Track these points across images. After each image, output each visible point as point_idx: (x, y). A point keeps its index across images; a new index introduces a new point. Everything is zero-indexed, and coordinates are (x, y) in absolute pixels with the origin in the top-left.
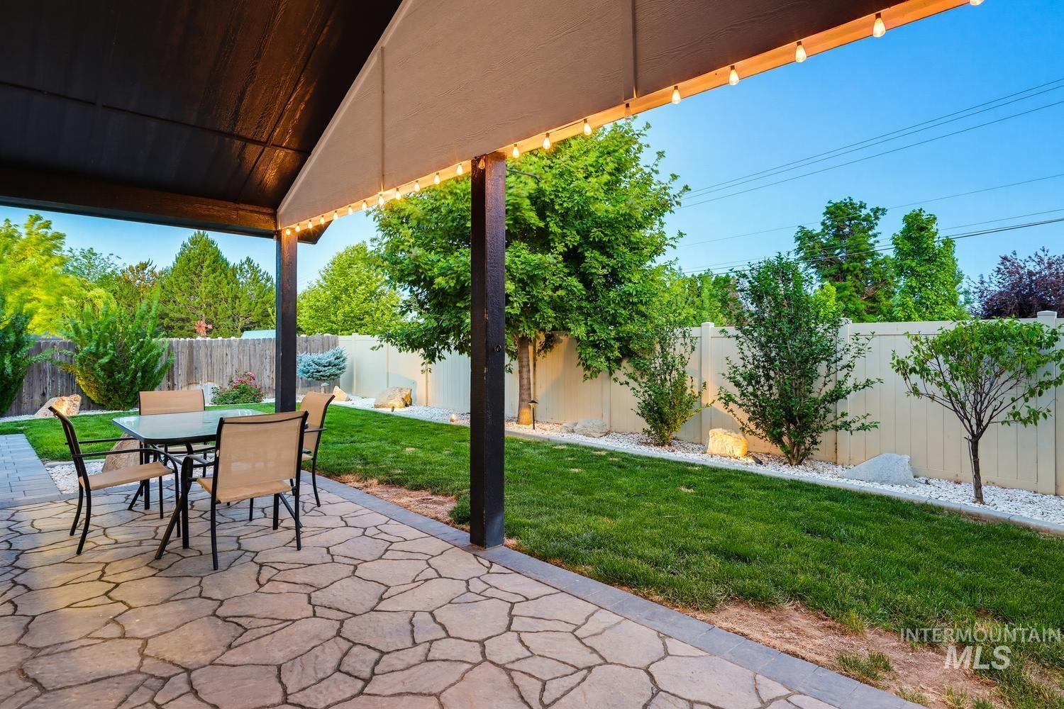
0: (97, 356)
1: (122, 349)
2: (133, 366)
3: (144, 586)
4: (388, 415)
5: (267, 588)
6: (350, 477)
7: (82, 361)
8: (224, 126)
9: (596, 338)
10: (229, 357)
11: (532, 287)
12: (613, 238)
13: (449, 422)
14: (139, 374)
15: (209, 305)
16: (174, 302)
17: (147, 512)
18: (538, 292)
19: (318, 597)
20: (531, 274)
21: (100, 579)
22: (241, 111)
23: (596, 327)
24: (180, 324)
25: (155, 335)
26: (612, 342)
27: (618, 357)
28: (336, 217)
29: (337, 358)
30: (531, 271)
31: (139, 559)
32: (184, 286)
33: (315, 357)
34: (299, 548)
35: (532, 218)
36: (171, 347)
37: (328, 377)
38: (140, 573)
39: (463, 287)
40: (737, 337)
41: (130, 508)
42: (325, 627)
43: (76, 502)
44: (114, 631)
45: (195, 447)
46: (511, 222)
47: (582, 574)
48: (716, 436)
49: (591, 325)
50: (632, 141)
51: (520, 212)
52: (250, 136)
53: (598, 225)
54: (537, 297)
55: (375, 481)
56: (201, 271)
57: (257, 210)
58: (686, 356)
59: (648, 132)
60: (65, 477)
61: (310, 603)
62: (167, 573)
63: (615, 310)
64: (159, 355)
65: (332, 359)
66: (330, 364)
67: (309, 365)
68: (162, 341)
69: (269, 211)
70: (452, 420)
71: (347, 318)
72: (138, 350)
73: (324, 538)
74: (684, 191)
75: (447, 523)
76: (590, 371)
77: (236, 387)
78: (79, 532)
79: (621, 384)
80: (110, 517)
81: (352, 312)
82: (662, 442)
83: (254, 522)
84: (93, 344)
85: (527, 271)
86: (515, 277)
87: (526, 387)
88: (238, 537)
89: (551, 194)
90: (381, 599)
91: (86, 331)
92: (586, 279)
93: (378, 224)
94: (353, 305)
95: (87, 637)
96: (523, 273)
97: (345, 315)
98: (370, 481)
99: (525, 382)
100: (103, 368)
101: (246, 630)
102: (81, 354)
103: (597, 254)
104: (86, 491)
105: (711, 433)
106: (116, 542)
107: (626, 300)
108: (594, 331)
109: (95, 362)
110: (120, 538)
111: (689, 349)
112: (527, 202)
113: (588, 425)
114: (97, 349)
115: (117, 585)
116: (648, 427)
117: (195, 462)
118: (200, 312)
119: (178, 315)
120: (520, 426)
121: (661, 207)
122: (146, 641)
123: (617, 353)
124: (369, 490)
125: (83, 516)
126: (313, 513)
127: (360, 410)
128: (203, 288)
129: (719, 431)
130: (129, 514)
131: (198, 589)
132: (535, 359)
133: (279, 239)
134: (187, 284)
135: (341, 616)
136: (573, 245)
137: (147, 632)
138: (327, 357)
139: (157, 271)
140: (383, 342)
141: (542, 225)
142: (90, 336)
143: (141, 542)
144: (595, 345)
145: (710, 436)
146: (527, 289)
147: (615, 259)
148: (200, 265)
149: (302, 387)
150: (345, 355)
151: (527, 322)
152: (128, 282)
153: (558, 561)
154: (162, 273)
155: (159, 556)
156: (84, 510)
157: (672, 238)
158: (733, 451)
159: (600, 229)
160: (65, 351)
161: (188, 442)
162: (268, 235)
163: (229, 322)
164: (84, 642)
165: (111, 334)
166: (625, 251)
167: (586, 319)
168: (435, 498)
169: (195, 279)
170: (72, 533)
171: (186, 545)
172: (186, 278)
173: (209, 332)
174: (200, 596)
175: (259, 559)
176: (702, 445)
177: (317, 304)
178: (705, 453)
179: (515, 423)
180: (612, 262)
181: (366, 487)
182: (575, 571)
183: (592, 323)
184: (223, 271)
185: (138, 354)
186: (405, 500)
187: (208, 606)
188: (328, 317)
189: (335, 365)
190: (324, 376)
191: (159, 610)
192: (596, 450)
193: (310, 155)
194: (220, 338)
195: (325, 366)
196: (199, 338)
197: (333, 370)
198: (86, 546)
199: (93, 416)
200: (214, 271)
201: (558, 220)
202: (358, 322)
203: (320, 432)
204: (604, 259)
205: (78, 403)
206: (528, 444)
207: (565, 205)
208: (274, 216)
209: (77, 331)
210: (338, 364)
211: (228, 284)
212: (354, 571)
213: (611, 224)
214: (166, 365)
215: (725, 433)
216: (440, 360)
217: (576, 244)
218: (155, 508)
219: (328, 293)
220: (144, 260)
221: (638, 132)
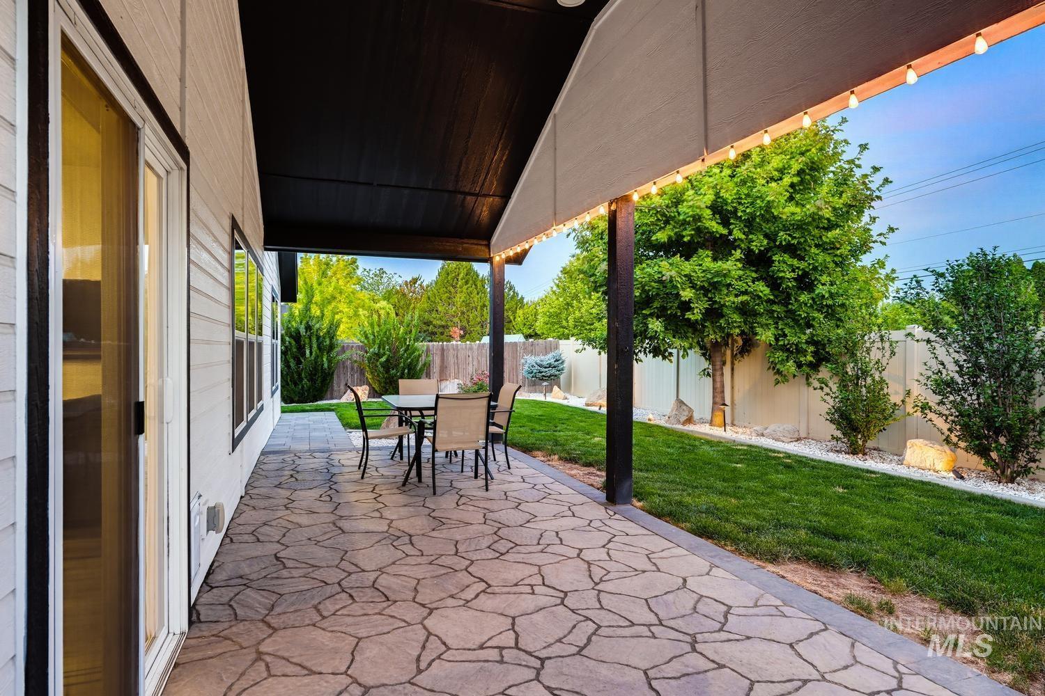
0: (378, 355)
1: (395, 351)
2: (402, 365)
3: (394, 497)
4: (595, 412)
5: (461, 507)
6: (539, 453)
7: (369, 359)
8: (451, 187)
9: (786, 342)
10: (471, 357)
11: (714, 293)
12: (802, 240)
13: (647, 421)
14: (406, 371)
15: (463, 313)
16: (437, 311)
17: (401, 461)
18: (721, 298)
19: (490, 515)
20: (712, 281)
21: (372, 492)
22: (461, 173)
23: (787, 331)
24: (440, 330)
25: (416, 340)
26: (804, 346)
27: (810, 361)
28: (536, 242)
29: (557, 361)
30: (712, 278)
31: (393, 485)
32: (444, 297)
33: (538, 359)
34: (487, 490)
35: (715, 227)
36: (428, 350)
37: (549, 377)
38: (393, 491)
39: (648, 296)
40: (929, 341)
41: (392, 459)
42: (488, 529)
43: (361, 452)
44: (378, 515)
45: (425, 413)
46: (693, 232)
47: (682, 528)
48: (915, 447)
49: (782, 329)
50: (827, 137)
51: (700, 221)
52: (467, 190)
53: (785, 229)
54: (720, 302)
55: (556, 457)
56: (457, 284)
57: (476, 242)
58: (884, 362)
59: (844, 126)
60: (357, 437)
61: (484, 517)
62: (408, 493)
63: (807, 313)
64: (420, 356)
65: (552, 361)
66: (550, 366)
67: (533, 366)
68: (422, 345)
69: (484, 243)
70: (650, 420)
71: (577, 324)
72: (405, 351)
73: (505, 487)
74: (884, 184)
75: (598, 489)
76: (781, 377)
77: (475, 384)
78: (362, 468)
79: (815, 389)
80: (380, 462)
81: (582, 317)
82: (854, 451)
83: (464, 474)
84: (376, 346)
85: (708, 279)
86: (696, 284)
87: (719, 390)
88: (452, 481)
89: (732, 202)
90: (528, 522)
91: (372, 337)
92: (774, 284)
93: (576, 243)
94: (583, 310)
95: (364, 515)
96: (704, 281)
97: (576, 320)
98: (553, 457)
99: (718, 385)
100: (383, 365)
101: (444, 524)
102: (368, 354)
103: (786, 257)
104: (366, 448)
105: (909, 443)
106: (382, 475)
107: (818, 304)
108: (785, 335)
109: (377, 361)
110: (385, 473)
111: (888, 354)
112: (709, 212)
113: (778, 429)
114: (379, 350)
115: (381, 495)
116: (839, 434)
117: (426, 426)
118: (456, 320)
119: (439, 323)
120: (713, 427)
121: (859, 204)
122: (392, 521)
123: (810, 358)
124: (550, 463)
125: (364, 460)
126: (504, 472)
127: (571, 407)
128: (459, 298)
129: (919, 442)
130: (391, 462)
131: (423, 503)
132: (733, 364)
133: (492, 264)
134: (446, 295)
135: (500, 526)
136: (760, 250)
137: (393, 517)
138: (548, 359)
139: (425, 284)
140: (585, 346)
141: (725, 232)
142: (374, 341)
143: (396, 477)
144: (785, 349)
145: (908, 447)
146: (709, 295)
147: (807, 261)
148: (456, 277)
149: (529, 386)
150: (563, 358)
151: (713, 326)
152: (404, 295)
153: (668, 519)
154: (428, 286)
155: (404, 485)
156: (365, 457)
157: (880, 235)
158: (934, 464)
159: (788, 232)
160: (359, 352)
161: (420, 410)
162: (485, 261)
163: (478, 328)
164: (363, 517)
165: (388, 339)
166: (817, 252)
167: (777, 323)
168: (598, 473)
169: (453, 290)
170: (359, 468)
171: (420, 481)
172: (445, 289)
173: (462, 337)
174: (423, 506)
175: (460, 493)
176: (899, 454)
177: (551, 310)
178: (902, 464)
179: (707, 425)
180: (803, 265)
181: (549, 460)
182: (677, 527)
183: (783, 327)
184: (474, 282)
185: (406, 355)
186: (573, 472)
187: (427, 511)
188: (559, 323)
189: (555, 367)
190: (545, 377)
191: (401, 509)
192: (774, 451)
193: (510, 198)
194: (468, 342)
195: (546, 368)
196: (454, 342)
197: (553, 371)
198: (366, 475)
199: (376, 402)
200: (467, 283)
201: (742, 225)
202: (588, 327)
203: (510, 412)
204: (795, 262)
205: (367, 392)
206: (708, 442)
207: (748, 211)
208: (488, 246)
209: (367, 337)
210: (557, 364)
211: (478, 294)
212: (518, 506)
213: (801, 226)
214: (424, 365)
215: (926, 445)
216: (637, 362)
217: (762, 249)
218: (405, 459)
219: (561, 299)
220: (416, 276)
221: (832, 129)
